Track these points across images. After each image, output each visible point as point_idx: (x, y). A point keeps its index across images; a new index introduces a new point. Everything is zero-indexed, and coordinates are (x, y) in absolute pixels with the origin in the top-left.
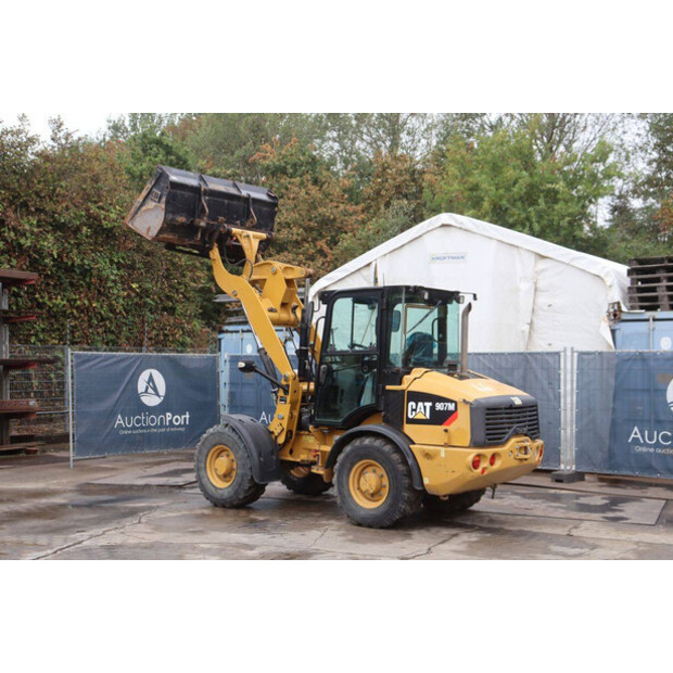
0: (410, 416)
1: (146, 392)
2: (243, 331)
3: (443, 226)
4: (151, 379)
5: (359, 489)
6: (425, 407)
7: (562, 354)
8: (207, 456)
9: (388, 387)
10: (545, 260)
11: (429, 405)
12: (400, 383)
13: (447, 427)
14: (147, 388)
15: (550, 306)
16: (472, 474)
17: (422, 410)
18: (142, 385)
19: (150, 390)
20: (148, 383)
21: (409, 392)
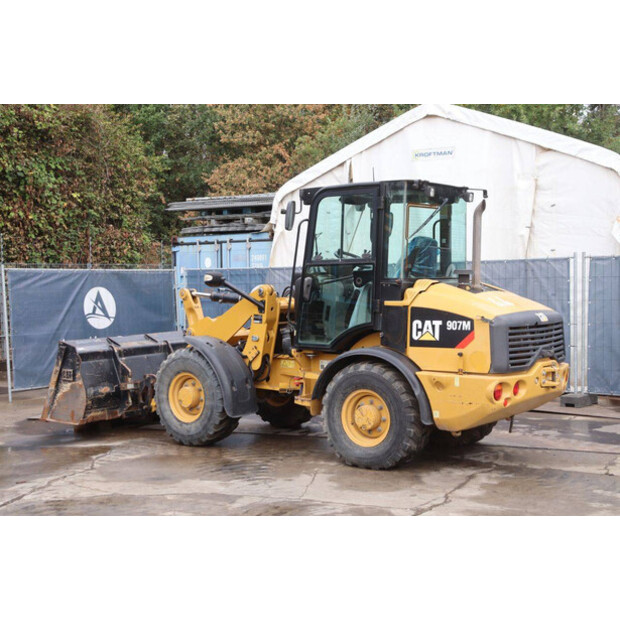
0: (415, 338)
1: (94, 313)
2: (201, 243)
3: (428, 116)
4: (99, 298)
5: (353, 423)
6: (433, 327)
7: (572, 261)
8: (169, 385)
9: (388, 303)
10: (549, 153)
11: (438, 323)
12: (402, 299)
13: (462, 351)
14: (95, 309)
15: (553, 206)
16: (493, 406)
17: (430, 330)
18: (88, 305)
19: (98, 311)
20: (96, 303)
21: (413, 308)
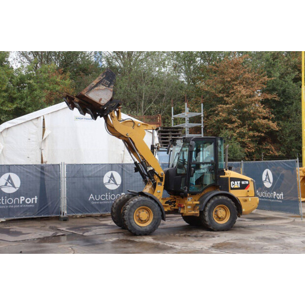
8: (134, 212)
9: (221, 176)
13: (248, 190)
21: (231, 178)
